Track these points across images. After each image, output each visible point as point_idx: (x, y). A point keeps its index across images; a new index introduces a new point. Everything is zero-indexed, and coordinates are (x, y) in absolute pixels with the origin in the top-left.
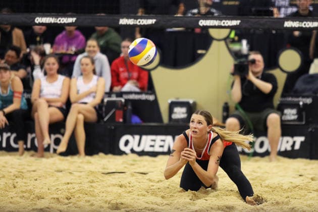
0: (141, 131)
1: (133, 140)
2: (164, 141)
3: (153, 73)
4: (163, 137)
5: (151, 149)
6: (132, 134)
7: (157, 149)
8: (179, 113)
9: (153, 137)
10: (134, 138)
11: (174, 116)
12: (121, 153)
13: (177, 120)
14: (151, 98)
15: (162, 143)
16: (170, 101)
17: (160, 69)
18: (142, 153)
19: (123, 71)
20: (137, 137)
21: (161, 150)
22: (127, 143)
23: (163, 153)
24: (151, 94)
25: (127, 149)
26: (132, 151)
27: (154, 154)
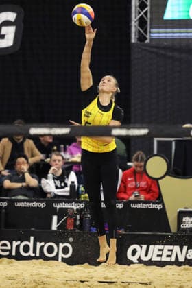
0: (149, 241)
2: (172, 250)
4: (171, 247)
6: (140, 244)
7: (164, 259)
8: (188, 223)
10: (141, 247)
12: (130, 263)
13: (185, 230)
14: (159, 207)
15: (170, 253)
16: (178, 211)
17: (167, 177)
19: (131, 181)
21: (168, 259)
22: (134, 252)
23: (170, 263)
24: (159, 204)
26: (140, 261)
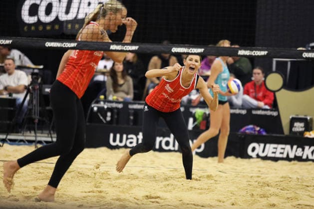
0: (265, 141)
1: (259, 147)
2: (284, 149)
3: (277, 94)
4: (283, 146)
5: (273, 155)
6: (258, 142)
7: (278, 155)
8: (298, 127)
9: (275, 146)
10: (259, 145)
11: (294, 129)
12: (250, 157)
13: (296, 133)
14: (275, 114)
15: (282, 151)
16: (291, 117)
17: (283, 90)
18: (266, 158)
19: (252, 92)
20: (262, 145)
21: (281, 156)
22: (254, 149)
23: (282, 159)
24: (275, 111)
25: (254, 154)
26: (258, 156)
27: (276, 159)
